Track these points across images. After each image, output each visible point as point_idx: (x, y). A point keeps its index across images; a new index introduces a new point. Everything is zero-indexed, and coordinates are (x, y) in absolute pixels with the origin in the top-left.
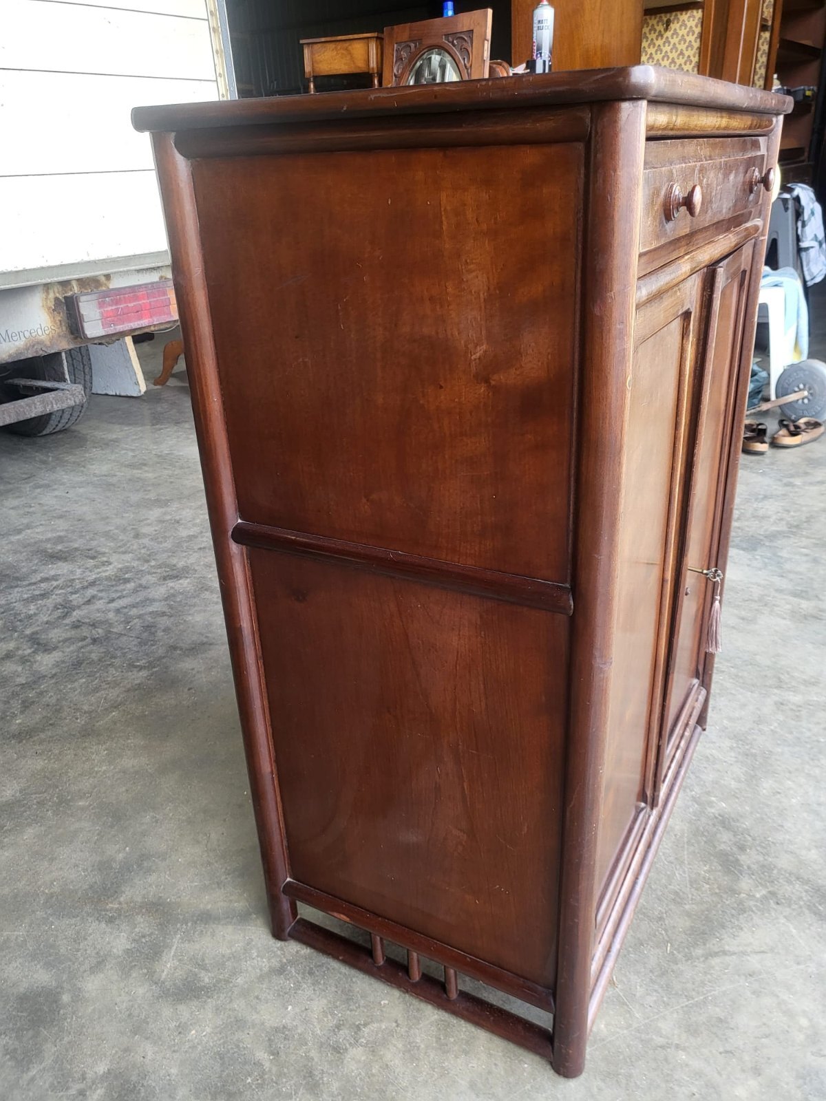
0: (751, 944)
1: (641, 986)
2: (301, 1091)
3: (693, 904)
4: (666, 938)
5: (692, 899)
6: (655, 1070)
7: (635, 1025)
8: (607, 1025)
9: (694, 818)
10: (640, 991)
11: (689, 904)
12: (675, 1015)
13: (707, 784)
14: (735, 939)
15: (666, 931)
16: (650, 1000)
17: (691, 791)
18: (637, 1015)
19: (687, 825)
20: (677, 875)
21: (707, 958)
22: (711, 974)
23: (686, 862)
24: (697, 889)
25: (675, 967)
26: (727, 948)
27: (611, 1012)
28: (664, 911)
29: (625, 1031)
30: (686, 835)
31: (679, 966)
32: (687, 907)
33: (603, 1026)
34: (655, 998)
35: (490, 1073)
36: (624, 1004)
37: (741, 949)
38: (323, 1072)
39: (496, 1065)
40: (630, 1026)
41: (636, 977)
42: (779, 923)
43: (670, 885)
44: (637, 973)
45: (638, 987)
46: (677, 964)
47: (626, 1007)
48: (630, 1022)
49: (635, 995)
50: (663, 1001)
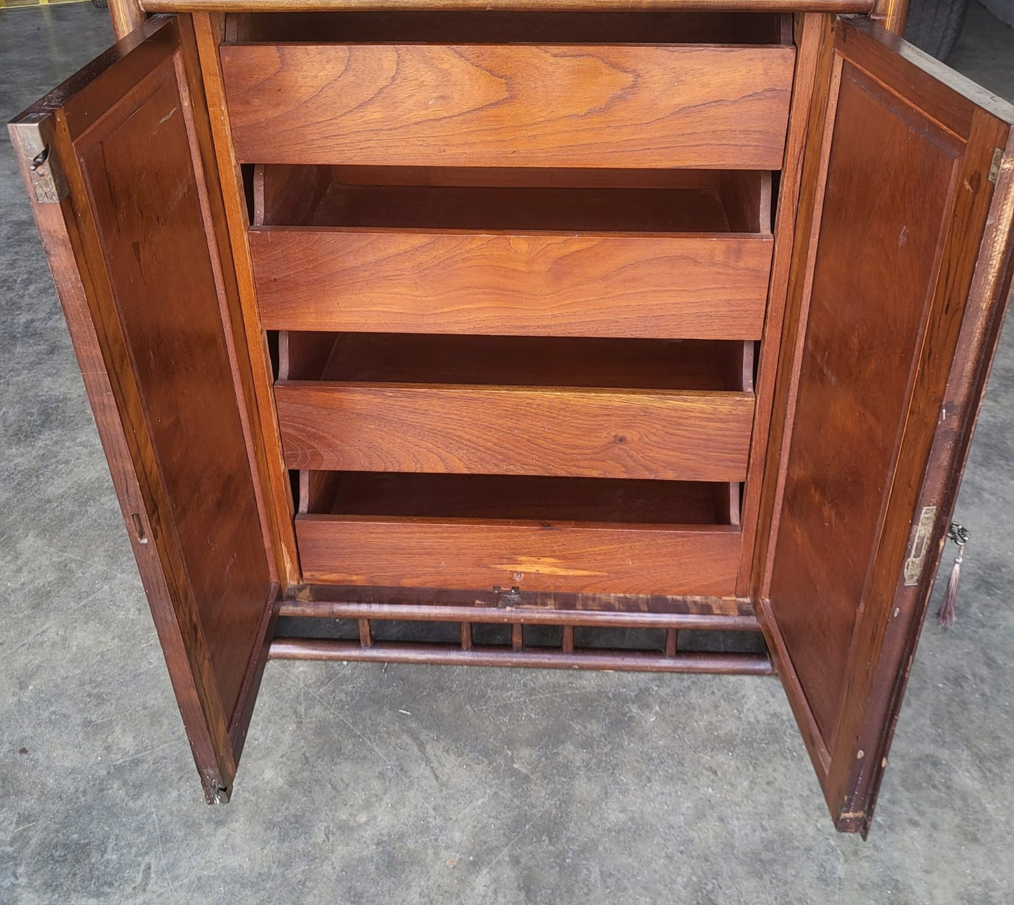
0: (443, 766)
1: (354, 687)
5: (482, 710)
6: (272, 711)
7: (311, 691)
9: (610, 695)
10: (348, 688)
11: (473, 708)
12: (331, 716)
13: (681, 699)
14: (443, 751)
15: (428, 695)
16: (342, 696)
18: (321, 690)
19: (596, 690)
20: (510, 693)
21: (407, 732)
22: (389, 737)
23: (533, 697)
24: (496, 712)
26: (428, 746)
27: (317, 672)
28: (453, 689)
29: (302, 685)
30: (577, 691)
31: (389, 712)
32: (468, 707)
33: (302, 669)
34: (344, 699)
36: (330, 679)
37: (433, 758)
41: (362, 682)
42: (484, 788)
43: (491, 689)
44: (367, 682)
45: (352, 686)
47: (327, 681)
48: (313, 687)
49: (342, 685)
50: (343, 706)
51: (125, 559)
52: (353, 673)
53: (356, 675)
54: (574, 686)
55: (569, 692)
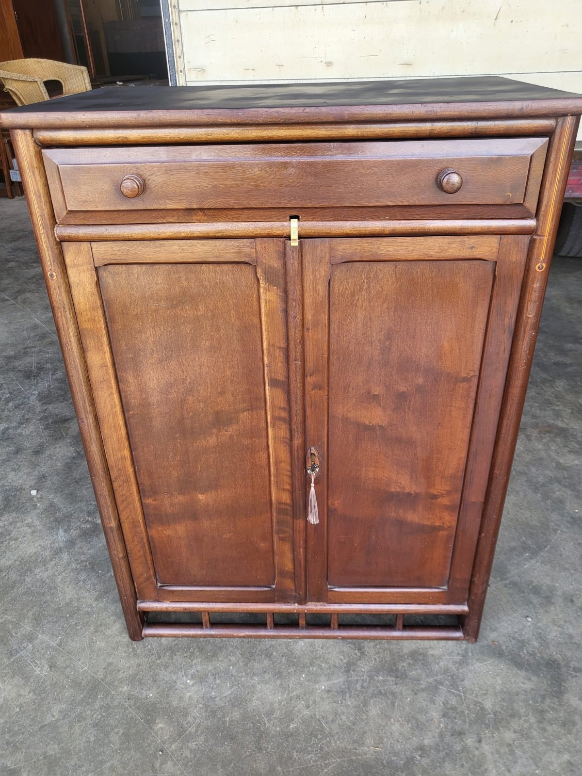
1: (197, 745)
2: (97, 593)
3: (284, 772)
4: (243, 756)
6: (136, 765)
7: (165, 746)
8: (161, 728)
9: (385, 762)
10: (192, 745)
11: (283, 770)
12: (179, 772)
13: (439, 770)
15: (250, 755)
16: (187, 753)
17: (420, 756)
18: (173, 746)
19: (373, 757)
20: (310, 756)
23: (327, 761)
25: (219, 767)
27: (171, 729)
28: (269, 750)
29: (159, 741)
30: (360, 757)
32: (279, 768)
33: (160, 726)
34: (189, 756)
35: (119, 671)
36: (180, 736)
38: (108, 597)
39: (124, 672)
40: (164, 743)
41: (203, 740)
43: (297, 752)
44: (206, 740)
45: (195, 743)
46: (222, 768)
47: (177, 738)
48: (167, 743)
49: (188, 742)
50: (188, 762)
51: (46, 621)
52: (197, 731)
53: (199, 733)
54: (357, 751)
55: (354, 758)
